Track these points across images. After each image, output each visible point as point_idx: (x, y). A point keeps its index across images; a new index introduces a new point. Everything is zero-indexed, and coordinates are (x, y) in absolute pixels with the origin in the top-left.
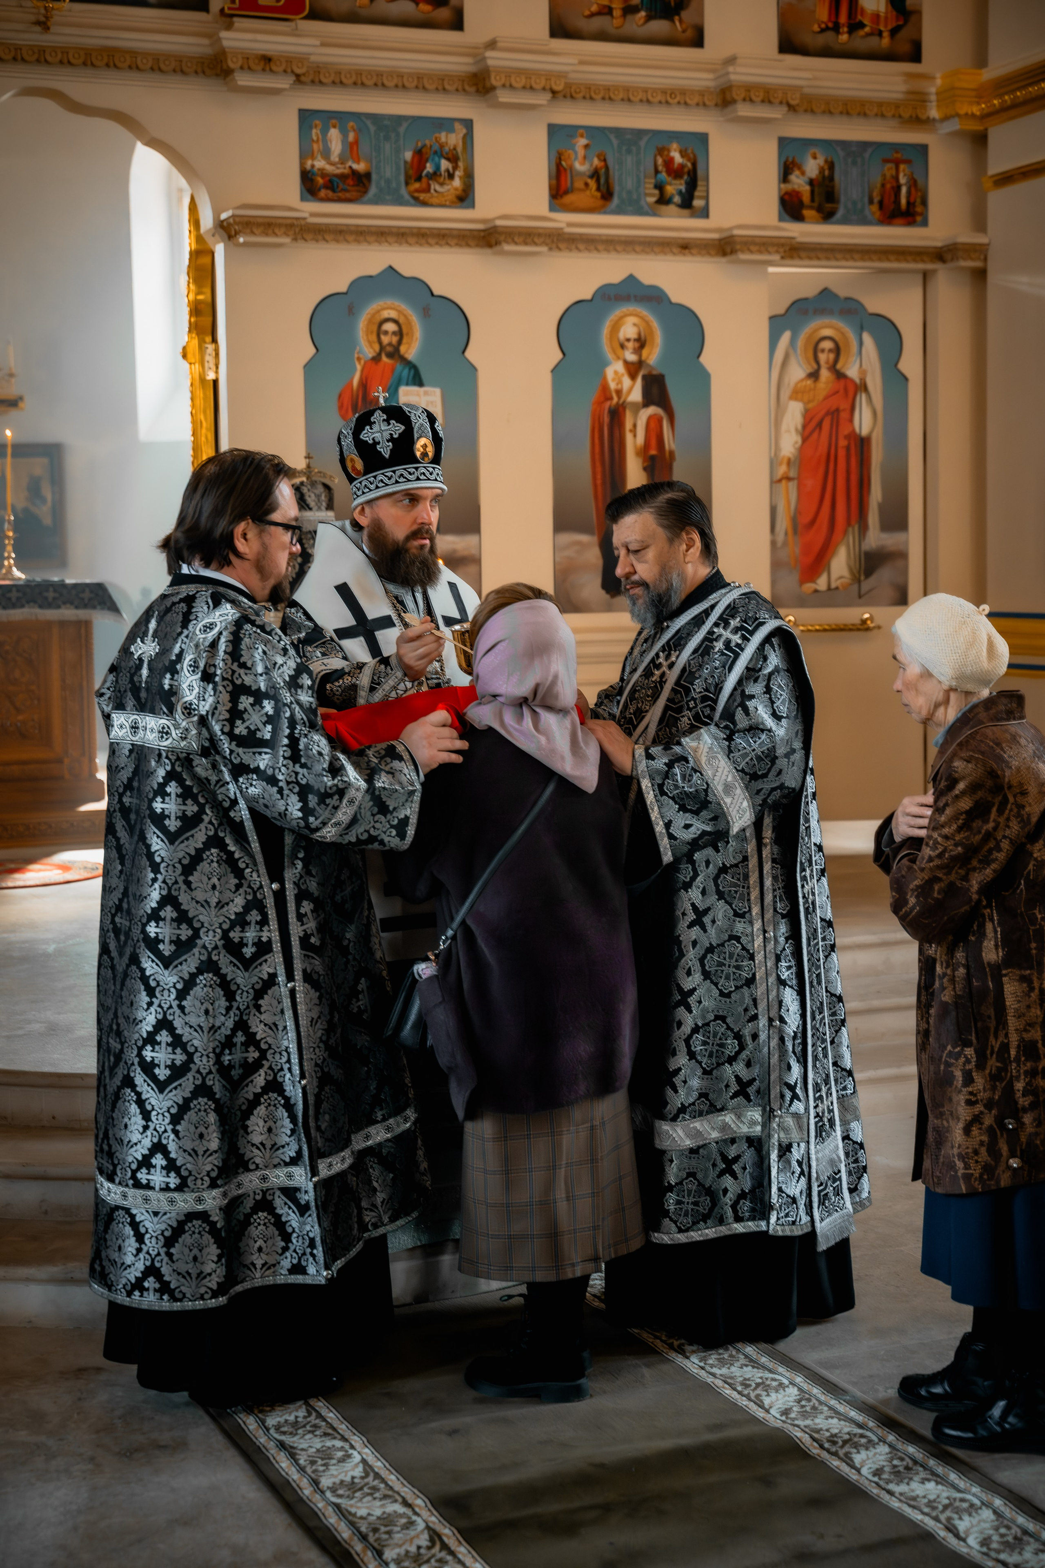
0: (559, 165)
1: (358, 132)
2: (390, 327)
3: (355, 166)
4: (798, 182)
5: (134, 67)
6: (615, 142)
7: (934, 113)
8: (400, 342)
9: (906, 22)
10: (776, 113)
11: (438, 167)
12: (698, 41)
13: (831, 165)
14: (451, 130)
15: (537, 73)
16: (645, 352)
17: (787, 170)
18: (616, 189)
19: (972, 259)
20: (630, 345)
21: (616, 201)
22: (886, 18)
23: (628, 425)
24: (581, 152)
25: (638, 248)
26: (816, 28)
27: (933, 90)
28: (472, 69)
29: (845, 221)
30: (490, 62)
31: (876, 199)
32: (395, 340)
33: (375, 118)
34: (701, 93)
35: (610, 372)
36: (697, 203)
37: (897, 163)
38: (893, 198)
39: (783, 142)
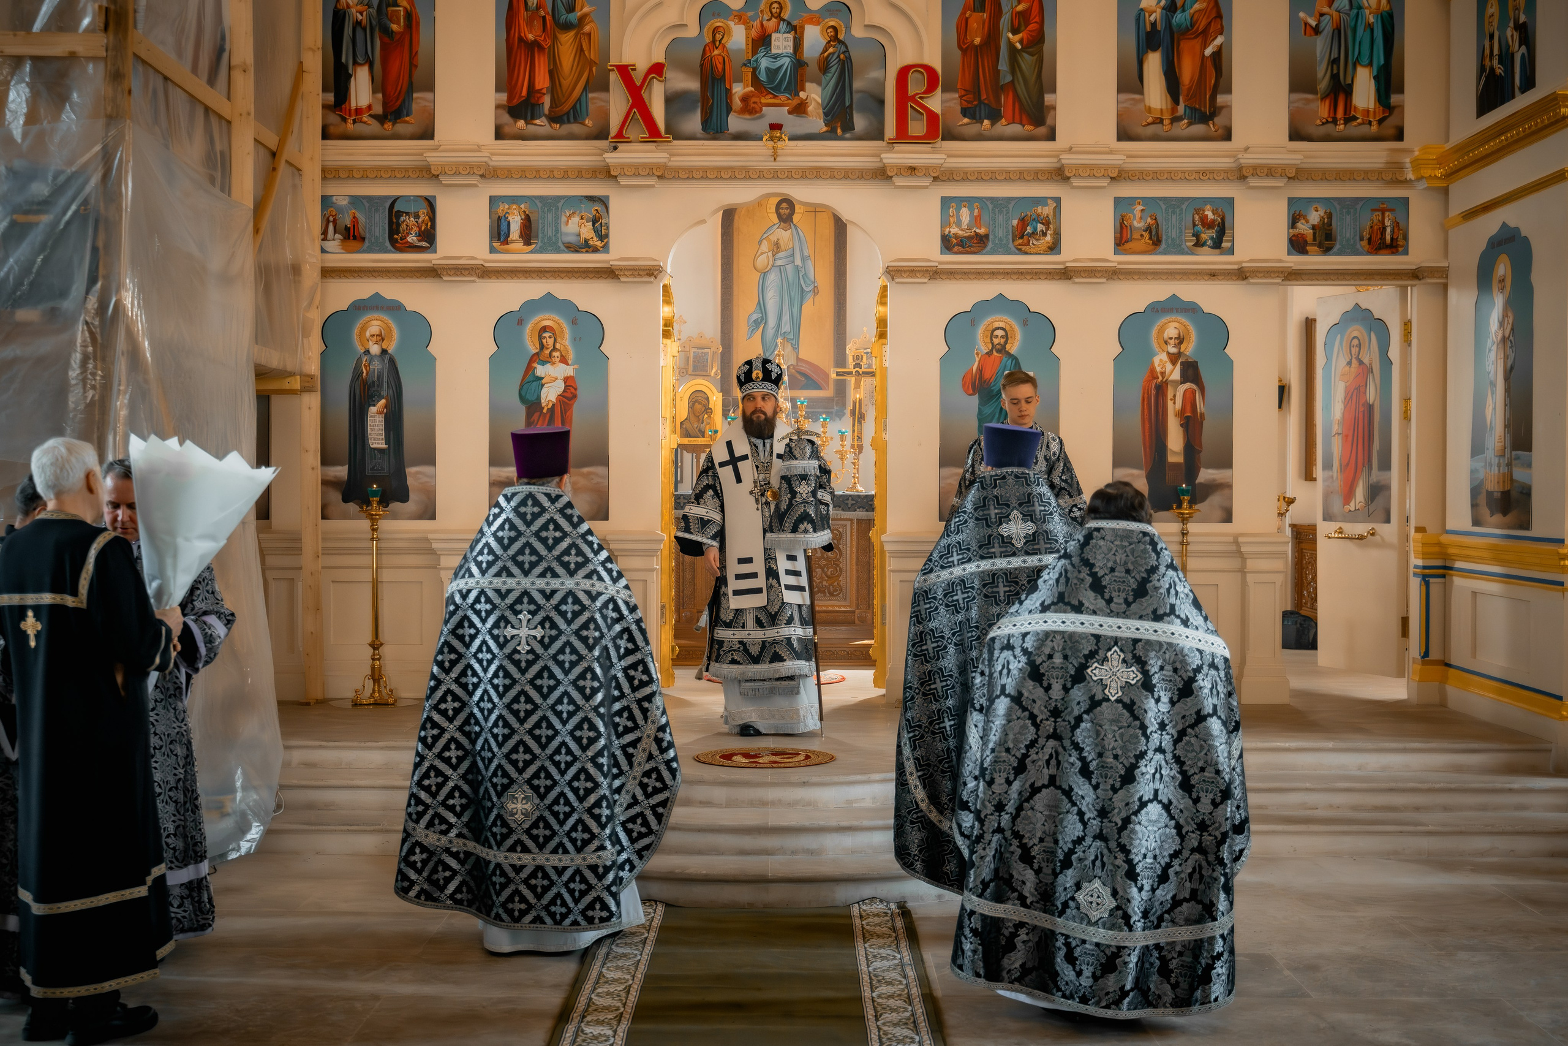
0: (1122, 225)
1: (981, 209)
2: (1000, 333)
3: (978, 231)
4: (1303, 228)
5: (833, 178)
6: (1164, 207)
7: (1410, 176)
8: (1006, 342)
9: (1390, 115)
10: (1280, 183)
11: (1036, 229)
12: (1227, 136)
13: (1330, 216)
14: (1046, 205)
15: (1098, 167)
16: (1183, 347)
17: (1294, 221)
18: (1164, 237)
19: (1434, 277)
20: (1172, 342)
21: (1163, 245)
22: (1375, 112)
23: (1170, 395)
24: (1138, 215)
25: (1178, 277)
26: (1318, 122)
27: (1408, 160)
28: (1058, 165)
29: (1340, 253)
30: (1064, 162)
31: (1366, 236)
32: (1002, 341)
33: (991, 199)
34: (1226, 171)
35: (1156, 361)
36: (1224, 245)
37: (1383, 211)
38: (1379, 236)
39: (1291, 201)
